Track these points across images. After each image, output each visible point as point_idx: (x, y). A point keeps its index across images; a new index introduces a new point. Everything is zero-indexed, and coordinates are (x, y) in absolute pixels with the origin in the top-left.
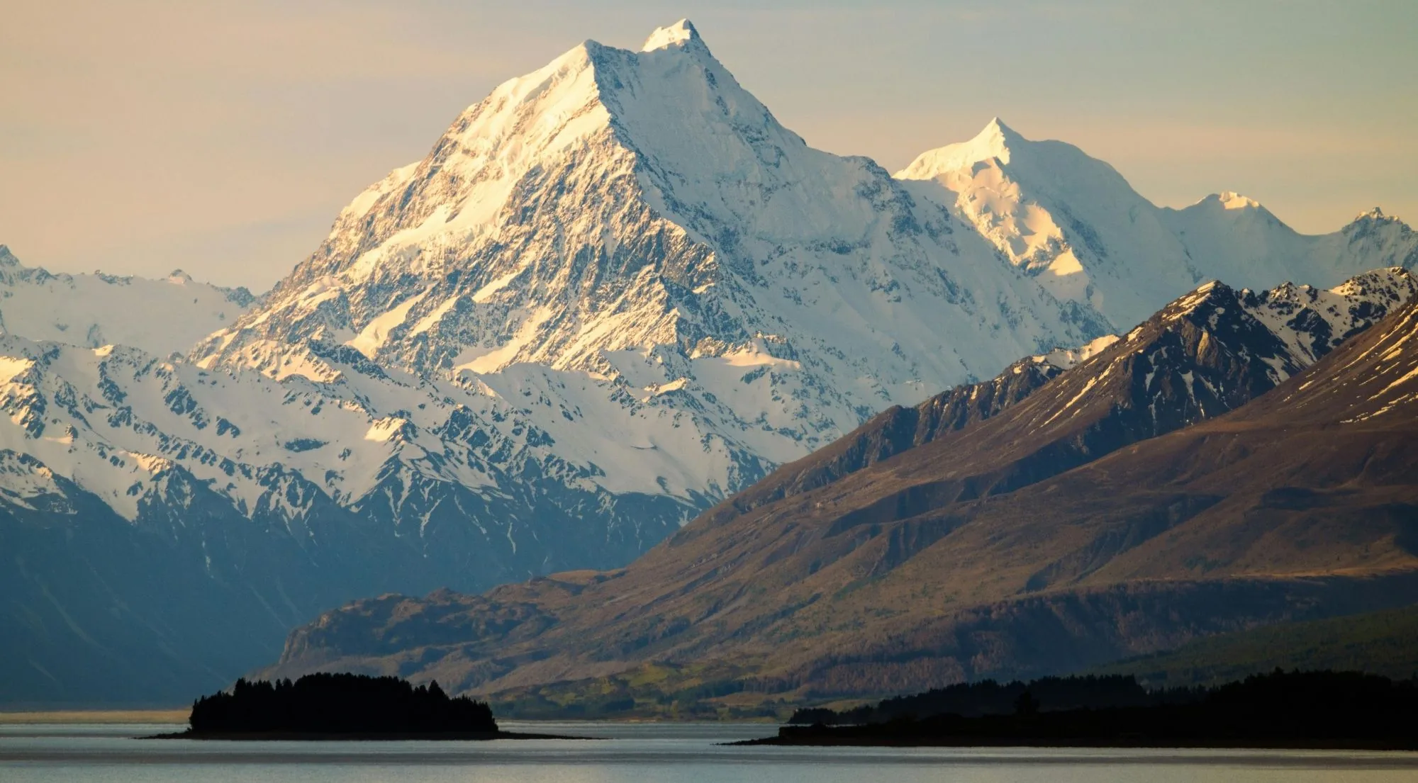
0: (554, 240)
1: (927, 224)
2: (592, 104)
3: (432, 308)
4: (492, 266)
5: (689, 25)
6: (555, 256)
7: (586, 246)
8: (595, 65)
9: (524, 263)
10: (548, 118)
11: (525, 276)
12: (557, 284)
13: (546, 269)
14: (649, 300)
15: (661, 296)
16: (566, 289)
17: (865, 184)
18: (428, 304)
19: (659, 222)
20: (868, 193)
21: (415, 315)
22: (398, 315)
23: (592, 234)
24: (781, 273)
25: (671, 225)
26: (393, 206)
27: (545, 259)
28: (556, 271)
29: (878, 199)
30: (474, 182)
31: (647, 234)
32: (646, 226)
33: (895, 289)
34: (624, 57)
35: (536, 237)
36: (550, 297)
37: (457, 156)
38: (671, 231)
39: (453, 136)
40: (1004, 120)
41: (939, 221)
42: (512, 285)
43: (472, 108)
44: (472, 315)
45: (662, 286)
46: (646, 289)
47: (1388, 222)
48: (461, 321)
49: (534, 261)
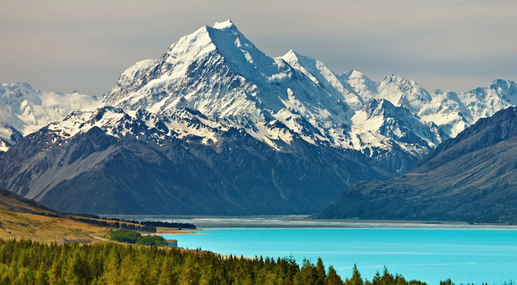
0: (207, 81)
2: (210, 43)
3: (172, 101)
4: (189, 89)
5: (231, 22)
6: (208, 86)
7: (216, 83)
8: (209, 32)
9: (199, 88)
10: (196, 47)
11: (200, 91)
12: (208, 94)
13: (205, 90)
14: (242, 98)
15: (245, 97)
16: (211, 96)
18: (171, 99)
19: (237, 76)
21: (167, 103)
22: (162, 103)
23: (218, 80)
25: (240, 77)
26: (152, 72)
27: (205, 87)
28: (208, 91)
30: (175, 65)
31: (234, 79)
32: (233, 77)
34: (215, 30)
35: (202, 81)
36: (207, 98)
37: (170, 58)
38: (241, 79)
39: (168, 52)
40: (294, 50)
42: (196, 94)
43: (173, 44)
44: (185, 103)
45: (245, 94)
46: (240, 95)
48: (182, 105)
49: (202, 88)
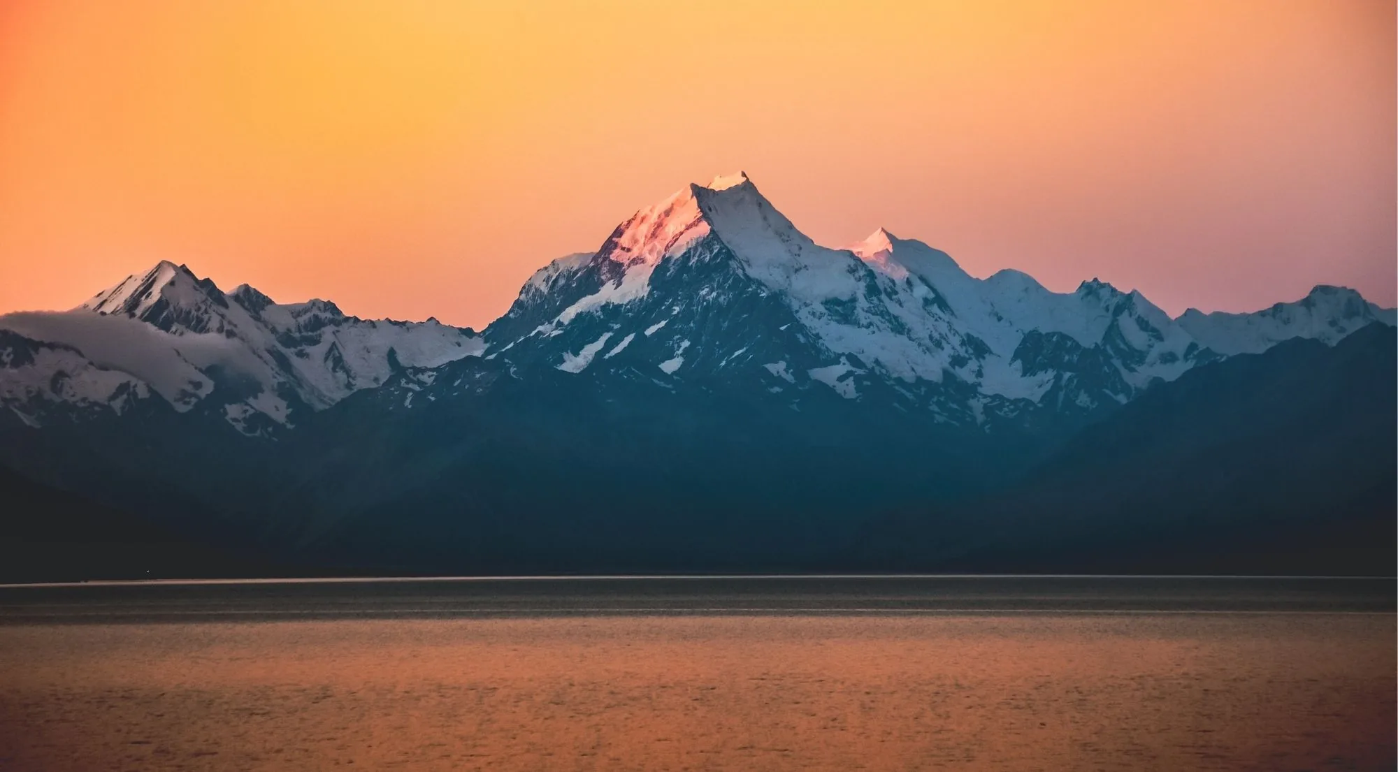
1: (885, 289)
2: (699, 220)
3: (620, 340)
4: (652, 316)
5: (743, 173)
6: (691, 308)
8: (697, 197)
10: (672, 228)
16: (698, 330)
17: (849, 266)
18: (617, 337)
19: (751, 289)
20: (852, 271)
21: (610, 344)
22: (599, 344)
24: (807, 317)
25: (758, 291)
29: (857, 275)
30: (629, 266)
33: (871, 327)
34: (711, 193)
35: (679, 298)
36: (689, 333)
37: (617, 251)
38: (758, 294)
40: (886, 229)
41: (891, 288)
42: (666, 327)
44: (646, 343)
45: (765, 326)
47: (1103, 286)
48: (640, 347)
